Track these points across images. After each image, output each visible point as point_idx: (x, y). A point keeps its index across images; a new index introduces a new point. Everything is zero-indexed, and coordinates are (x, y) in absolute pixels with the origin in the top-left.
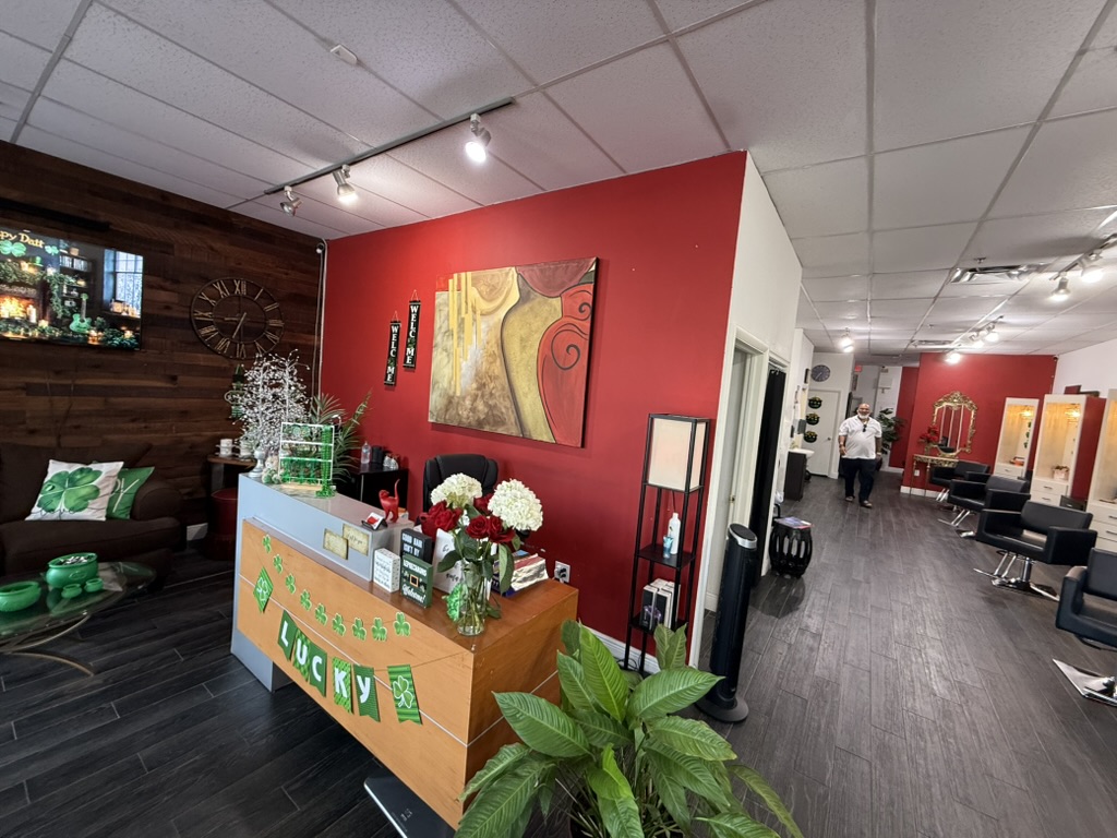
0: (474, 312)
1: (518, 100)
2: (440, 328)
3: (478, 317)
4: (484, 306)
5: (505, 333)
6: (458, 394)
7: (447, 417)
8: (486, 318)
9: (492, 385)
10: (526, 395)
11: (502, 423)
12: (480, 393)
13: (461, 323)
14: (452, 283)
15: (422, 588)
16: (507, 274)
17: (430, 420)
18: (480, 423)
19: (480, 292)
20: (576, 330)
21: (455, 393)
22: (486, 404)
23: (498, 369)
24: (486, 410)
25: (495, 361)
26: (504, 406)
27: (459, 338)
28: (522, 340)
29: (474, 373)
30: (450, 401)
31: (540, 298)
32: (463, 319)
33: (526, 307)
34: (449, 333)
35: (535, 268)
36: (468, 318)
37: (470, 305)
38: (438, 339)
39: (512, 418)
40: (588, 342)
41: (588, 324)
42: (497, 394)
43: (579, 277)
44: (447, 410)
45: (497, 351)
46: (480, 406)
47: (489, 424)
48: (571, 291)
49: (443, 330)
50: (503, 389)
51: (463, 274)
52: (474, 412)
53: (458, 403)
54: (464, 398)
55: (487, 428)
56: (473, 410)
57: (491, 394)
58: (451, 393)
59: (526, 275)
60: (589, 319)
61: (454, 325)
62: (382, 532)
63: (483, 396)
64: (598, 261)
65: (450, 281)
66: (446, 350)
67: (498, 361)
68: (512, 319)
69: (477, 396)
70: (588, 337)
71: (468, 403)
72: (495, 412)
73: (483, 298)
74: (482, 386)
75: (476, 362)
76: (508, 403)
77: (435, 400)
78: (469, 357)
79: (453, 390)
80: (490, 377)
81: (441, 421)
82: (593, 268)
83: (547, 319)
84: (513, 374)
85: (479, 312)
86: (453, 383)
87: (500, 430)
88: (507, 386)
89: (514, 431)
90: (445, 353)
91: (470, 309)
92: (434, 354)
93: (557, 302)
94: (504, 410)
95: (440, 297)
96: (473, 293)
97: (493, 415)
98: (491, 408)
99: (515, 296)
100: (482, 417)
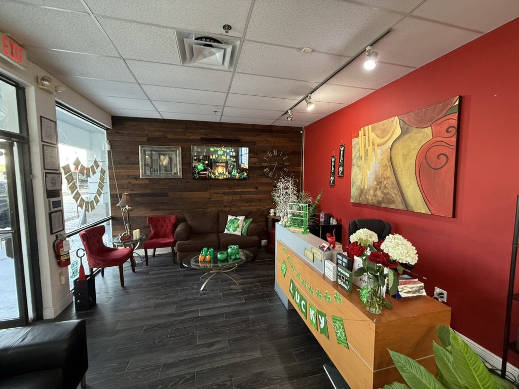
0: (373, 145)
2: (355, 156)
3: (376, 147)
4: (379, 141)
5: (393, 154)
6: (366, 188)
7: (361, 200)
8: (380, 147)
9: (385, 182)
10: (408, 186)
11: (393, 202)
12: (378, 187)
13: (366, 152)
15: (347, 282)
16: (393, 121)
17: (352, 201)
18: (379, 202)
19: (376, 134)
20: (444, 144)
21: (364, 187)
22: (383, 192)
23: (389, 173)
24: (382, 196)
25: (387, 169)
26: (394, 193)
27: (365, 159)
28: (404, 155)
29: (374, 177)
30: (362, 192)
31: (415, 130)
32: (367, 150)
33: (406, 137)
34: (360, 158)
35: (411, 113)
36: (370, 149)
37: (371, 142)
38: (354, 161)
39: (399, 199)
40: (454, 151)
41: (454, 139)
42: (389, 187)
43: (445, 112)
44: (360, 196)
45: (388, 163)
46: (379, 193)
47: (384, 203)
48: (439, 121)
49: (357, 157)
50: (393, 184)
51: (366, 127)
52: (375, 197)
53: (366, 193)
54: (369, 190)
55: (383, 205)
56: (375, 196)
57: (385, 187)
58: (362, 187)
59: (405, 119)
60: (455, 136)
61: (362, 153)
62: (328, 252)
63: (380, 188)
65: (360, 132)
66: (359, 167)
67: (389, 169)
68: (396, 145)
69: (377, 188)
70: (455, 148)
71: (372, 192)
72: (388, 197)
73: (378, 136)
74: (379, 183)
75: (376, 171)
76: (396, 191)
77: (354, 192)
78: (371, 169)
79: (363, 186)
80: (384, 178)
81: (357, 202)
82: (457, 103)
83: (421, 141)
84: (399, 176)
85: (376, 145)
86: (363, 182)
87: (392, 206)
88: (395, 182)
89: (401, 207)
90: (358, 168)
91: (371, 144)
92: (352, 169)
93: (428, 131)
94: (393, 195)
95: (355, 141)
96: (372, 135)
97: (387, 198)
98: (385, 194)
99: (398, 132)
100: (380, 199)
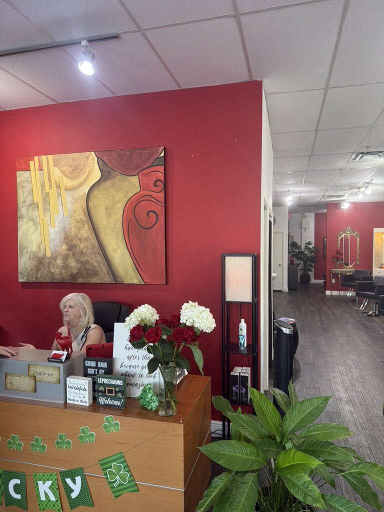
0: (59, 187)
1: (121, 35)
2: (24, 202)
3: (63, 192)
4: (67, 182)
5: (91, 204)
6: (49, 255)
7: (39, 275)
8: (70, 193)
9: (82, 246)
10: (115, 250)
11: (96, 274)
12: (71, 253)
13: (46, 198)
14: (33, 164)
15: (120, 395)
16: (88, 157)
17: (20, 280)
18: (73, 276)
19: (62, 172)
20: (153, 199)
21: (45, 254)
22: (78, 261)
23: (86, 232)
24: (78, 266)
25: (83, 226)
26: (96, 261)
27: (45, 209)
28: (107, 208)
29: (62, 237)
30: (41, 262)
31: (120, 177)
32: (47, 194)
33: (108, 183)
34: (34, 205)
35: (113, 153)
36: (53, 193)
37: (53, 182)
38: (23, 210)
39: (104, 269)
40: (164, 208)
41: (162, 195)
42: (88, 252)
43: (151, 161)
44: (38, 270)
45: (83, 217)
46: (73, 263)
47: (82, 277)
48: (146, 171)
49: (27, 203)
50: (93, 247)
51: (44, 158)
52: (67, 269)
53: (49, 263)
54: (55, 259)
55: (81, 280)
56: (65, 267)
57: (82, 253)
58: (41, 255)
59: (105, 159)
60: (163, 192)
61: (38, 198)
63: (74, 255)
64: (165, 149)
65: (31, 163)
66: (32, 220)
67: (86, 227)
68: (95, 193)
69: (68, 255)
70: (163, 205)
71: (59, 262)
72: (87, 267)
73: (66, 176)
74: (71, 247)
75: (64, 228)
76: (99, 258)
77: (24, 263)
78: (57, 224)
79: (43, 250)
80: (80, 239)
81: (34, 280)
82: (162, 155)
83: (127, 192)
84: (102, 236)
85: (63, 188)
86: (42, 247)
87: (94, 280)
88: (97, 245)
89: (107, 279)
90: (31, 223)
91: (54, 186)
92: (20, 224)
93: (135, 180)
94: (96, 264)
95: (21, 176)
96: (56, 173)
97: (86, 269)
98: (82, 263)
99: (97, 175)
100: (75, 272)
